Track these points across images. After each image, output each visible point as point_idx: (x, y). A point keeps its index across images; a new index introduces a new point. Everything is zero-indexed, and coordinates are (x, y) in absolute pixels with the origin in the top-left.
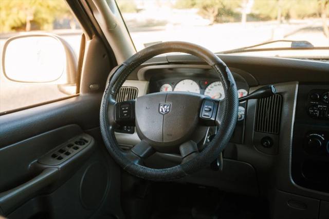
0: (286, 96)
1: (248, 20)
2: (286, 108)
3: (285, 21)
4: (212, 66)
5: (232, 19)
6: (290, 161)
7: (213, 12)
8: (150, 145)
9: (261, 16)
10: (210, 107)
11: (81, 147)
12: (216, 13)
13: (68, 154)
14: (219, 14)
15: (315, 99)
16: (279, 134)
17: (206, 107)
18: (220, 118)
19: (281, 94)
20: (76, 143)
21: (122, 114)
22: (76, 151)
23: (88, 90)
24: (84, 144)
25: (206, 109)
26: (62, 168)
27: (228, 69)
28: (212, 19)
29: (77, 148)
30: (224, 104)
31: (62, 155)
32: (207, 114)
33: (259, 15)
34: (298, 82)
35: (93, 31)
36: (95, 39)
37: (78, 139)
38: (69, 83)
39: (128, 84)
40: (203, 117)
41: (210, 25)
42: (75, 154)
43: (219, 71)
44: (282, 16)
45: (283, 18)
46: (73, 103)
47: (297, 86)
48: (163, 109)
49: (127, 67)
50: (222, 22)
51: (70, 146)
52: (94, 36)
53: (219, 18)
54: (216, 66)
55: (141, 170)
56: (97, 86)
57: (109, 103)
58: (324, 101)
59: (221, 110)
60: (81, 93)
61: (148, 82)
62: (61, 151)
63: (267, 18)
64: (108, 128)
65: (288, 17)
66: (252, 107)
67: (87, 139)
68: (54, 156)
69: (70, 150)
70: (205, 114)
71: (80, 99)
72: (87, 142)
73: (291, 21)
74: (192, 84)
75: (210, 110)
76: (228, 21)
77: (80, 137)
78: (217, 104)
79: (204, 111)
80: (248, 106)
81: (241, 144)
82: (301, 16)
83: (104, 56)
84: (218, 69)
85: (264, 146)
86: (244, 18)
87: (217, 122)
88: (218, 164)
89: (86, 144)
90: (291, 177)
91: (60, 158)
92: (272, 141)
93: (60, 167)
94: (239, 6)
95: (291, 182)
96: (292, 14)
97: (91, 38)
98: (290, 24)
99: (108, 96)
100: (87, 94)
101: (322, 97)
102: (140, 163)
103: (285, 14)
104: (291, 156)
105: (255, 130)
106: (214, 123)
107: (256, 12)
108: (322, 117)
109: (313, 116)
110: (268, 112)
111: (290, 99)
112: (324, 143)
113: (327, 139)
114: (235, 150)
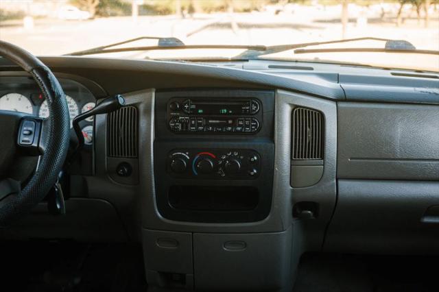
0: (142, 107)
1: (140, 14)
2: (143, 123)
3: (187, 16)
4: (29, 72)
5: (120, 12)
6: (154, 189)
7: (93, 2)
9: (159, 9)
10: (30, 129)
12: (97, 3)
14: (101, 5)
15: (175, 110)
16: (137, 158)
17: (25, 129)
18: (44, 142)
19: (136, 106)
25: (26, 132)
27: (52, 75)
28: (93, 11)
30: (49, 123)
32: (26, 139)
33: (156, 7)
34: (154, 90)
40: (21, 143)
41: (92, 19)
43: (39, 78)
44: (183, 9)
45: (186, 12)
47: (154, 94)
50: (106, 15)
53: (102, 10)
54: (34, 71)
58: (186, 111)
59: (46, 131)
63: (166, 12)
65: (191, 10)
66: (101, 126)
70: (25, 139)
73: (195, 15)
74: (20, 99)
75: (31, 133)
76: (114, 15)
78: (39, 124)
79: (22, 135)
80: (97, 124)
81: (92, 175)
82: (208, 10)
84: (37, 75)
85: (120, 175)
86: (135, 10)
87: (41, 148)
88: (58, 206)
90: (157, 210)
92: (130, 170)
95: (157, 216)
96: (197, 6)
98: (194, 19)
101: (182, 107)
103: (187, 7)
104: (153, 183)
105: (109, 155)
106: (37, 151)
107: (152, 3)
108: (185, 131)
109: (174, 130)
110: (122, 130)
111: (148, 111)
112: (189, 162)
113: (192, 158)
114: (85, 183)
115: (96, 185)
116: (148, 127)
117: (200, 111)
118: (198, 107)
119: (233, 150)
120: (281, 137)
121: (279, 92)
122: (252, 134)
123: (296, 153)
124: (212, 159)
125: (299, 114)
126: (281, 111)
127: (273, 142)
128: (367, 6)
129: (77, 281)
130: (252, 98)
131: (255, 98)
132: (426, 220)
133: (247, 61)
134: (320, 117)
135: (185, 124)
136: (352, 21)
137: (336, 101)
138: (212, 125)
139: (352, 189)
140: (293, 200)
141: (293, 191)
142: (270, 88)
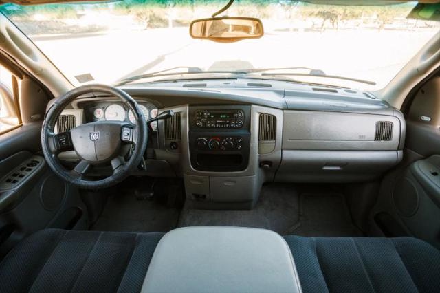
0: (182, 115)
1: (173, 26)
2: (183, 122)
5: (162, 25)
6: (189, 156)
7: (146, 19)
8: (88, 164)
10: (128, 132)
11: (33, 168)
12: (148, 19)
13: (22, 176)
14: (151, 21)
15: (199, 116)
16: (180, 140)
17: (125, 132)
18: (135, 139)
19: (179, 113)
20: (28, 165)
21: (61, 144)
22: (29, 173)
23: (30, 120)
24: (36, 165)
25: (126, 134)
26: (19, 189)
28: (146, 24)
29: (30, 170)
31: (16, 178)
34: (188, 105)
35: (22, 73)
36: (25, 79)
37: (29, 161)
38: (10, 115)
39: (65, 113)
40: (124, 139)
41: (146, 29)
42: (29, 175)
43: (131, 106)
46: (17, 135)
47: (188, 107)
48: (94, 137)
49: (58, 107)
51: (22, 169)
52: (24, 76)
53: (151, 24)
54: (128, 102)
55: (84, 184)
56: (38, 116)
57: (48, 136)
58: (205, 116)
60: (24, 123)
61: (83, 110)
62: (15, 175)
64: (51, 157)
66: (161, 123)
67: (37, 160)
68: (9, 181)
69: (23, 172)
70: (125, 137)
71: (25, 129)
72: (38, 162)
75: (128, 134)
76: (158, 27)
77: (31, 159)
78: (132, 130)
79: (124, 135)
81: (157, 148)
83: (39, 91)
85: (172, 149)
86: (170, 24)
87: (134, 142)
88: (143, 166)
89: (38, 165)
90: (191, 166)
91: (15, 182)
92: (176, 146)
93: (16, 188)
94: (166, 14)
95: (191, 169)
97: (22, 78)
99: (46, 131)
100: (30, 124)
101: (203, 114)
102: (83, 179)
105: (166, 137)
106: (132, 144)
107: (180, 19)
108: (205, 127)
109: (199, 126)
110: (172, 126)
111: (185, 116)
112: (207, 143)
113: (208, 140)
114: (154, 152)
115: (160, 153)
116: (185, 124)
117: (212, 116)
118: (211, 114)
119: (229, 137)
120: (254, 129)
121: (253, 106)
122: (239, 128)
123: (261, 137)
124: (218, 141)
125: (263, 117)
126: (254, 116)
127: (249, 131)
128: (305, 20)
129: (152, 194)
130: (239, 110)
131: (241, 110)
132: (325, 168)
133: (236, 79)
134: (274, 118)
135: (204, 124)
136: (295, 30)
137: (282, 109)
138: (219, 123)
139: (289, 155)
140: (259, 160)
141: (259, 156)
142: (249, 104)
